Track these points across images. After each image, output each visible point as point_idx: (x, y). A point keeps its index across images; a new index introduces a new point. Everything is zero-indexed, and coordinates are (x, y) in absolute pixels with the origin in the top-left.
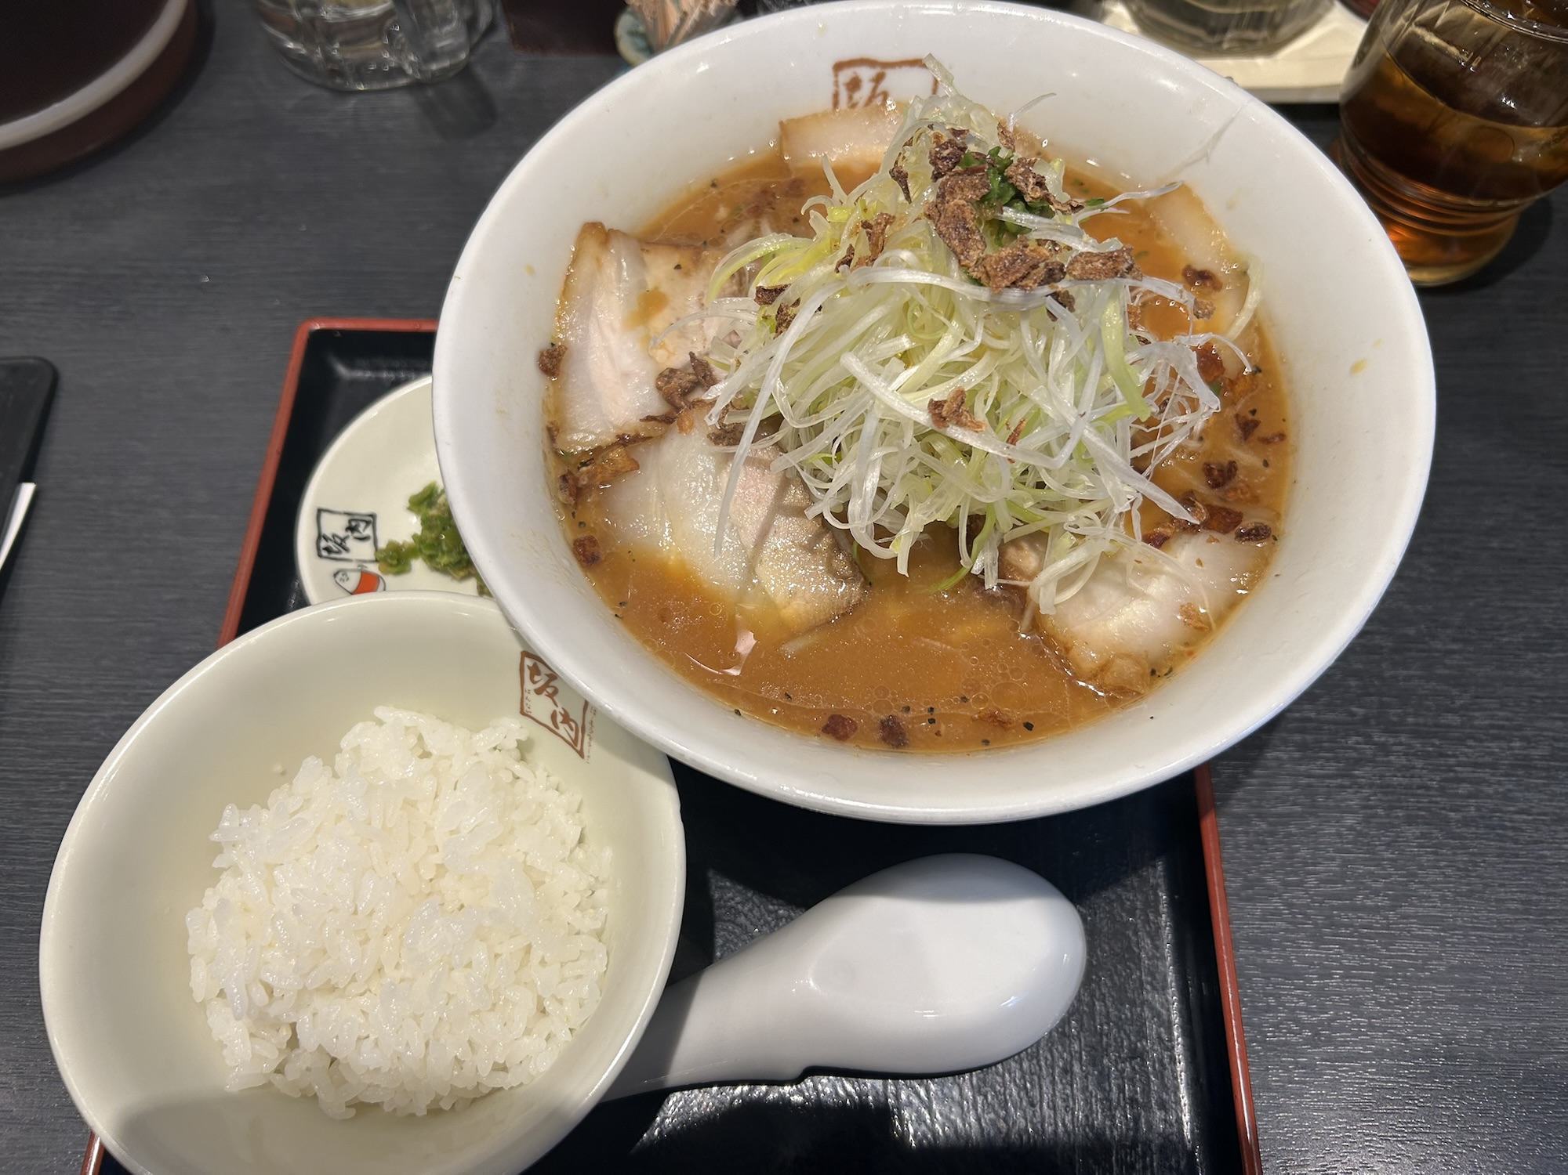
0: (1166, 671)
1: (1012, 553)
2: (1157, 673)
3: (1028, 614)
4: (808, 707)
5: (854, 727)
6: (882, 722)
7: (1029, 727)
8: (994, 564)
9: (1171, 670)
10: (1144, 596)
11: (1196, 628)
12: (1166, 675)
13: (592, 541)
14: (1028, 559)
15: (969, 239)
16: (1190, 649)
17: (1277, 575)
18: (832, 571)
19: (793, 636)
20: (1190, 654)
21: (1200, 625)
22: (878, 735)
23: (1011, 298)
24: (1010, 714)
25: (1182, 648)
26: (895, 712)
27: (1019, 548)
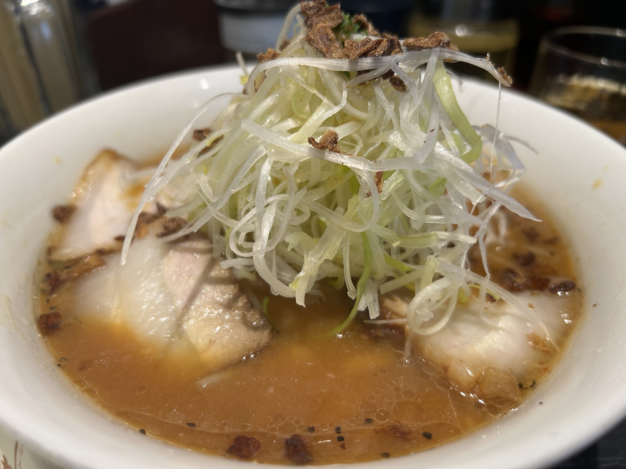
0: (530, 384)
1: (388, 303)
2: (524, 386)
3: (408, 345)
4: (213, 432)
5: (258, 446)
6: (287, 441)
7: (428, 436)
8: (375, 301)
9: (534, 383)
10: (497, 329)
11: (543, 351)
12: (531, 386)
13: (57, 315)
14: (400, 306)
15: (331, 46)
16: (545, 366)
17: (595, 305)
18: (246, 322)
19: (209, 373)
20: (546, 369)
21: (545, 349)
22: (283, 452)
23: (365, 64)
24: (409, 426)
25: (539, 366)
26: (298, 431)
27: (393, 300)
